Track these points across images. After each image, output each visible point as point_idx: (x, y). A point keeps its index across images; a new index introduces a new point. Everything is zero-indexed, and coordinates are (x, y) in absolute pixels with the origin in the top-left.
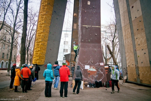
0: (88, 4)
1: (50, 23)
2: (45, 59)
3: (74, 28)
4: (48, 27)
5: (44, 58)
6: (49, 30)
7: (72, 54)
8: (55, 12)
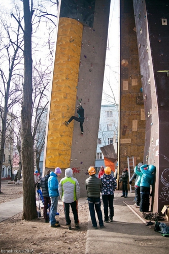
0: (163, 24)
1: (77, 80)
2: (71, 156)
3: (124, 89)
4: (75, 89)
5: (70, 154)
6: (76, 94)
7: (121, 143)
8: (85, 57)
